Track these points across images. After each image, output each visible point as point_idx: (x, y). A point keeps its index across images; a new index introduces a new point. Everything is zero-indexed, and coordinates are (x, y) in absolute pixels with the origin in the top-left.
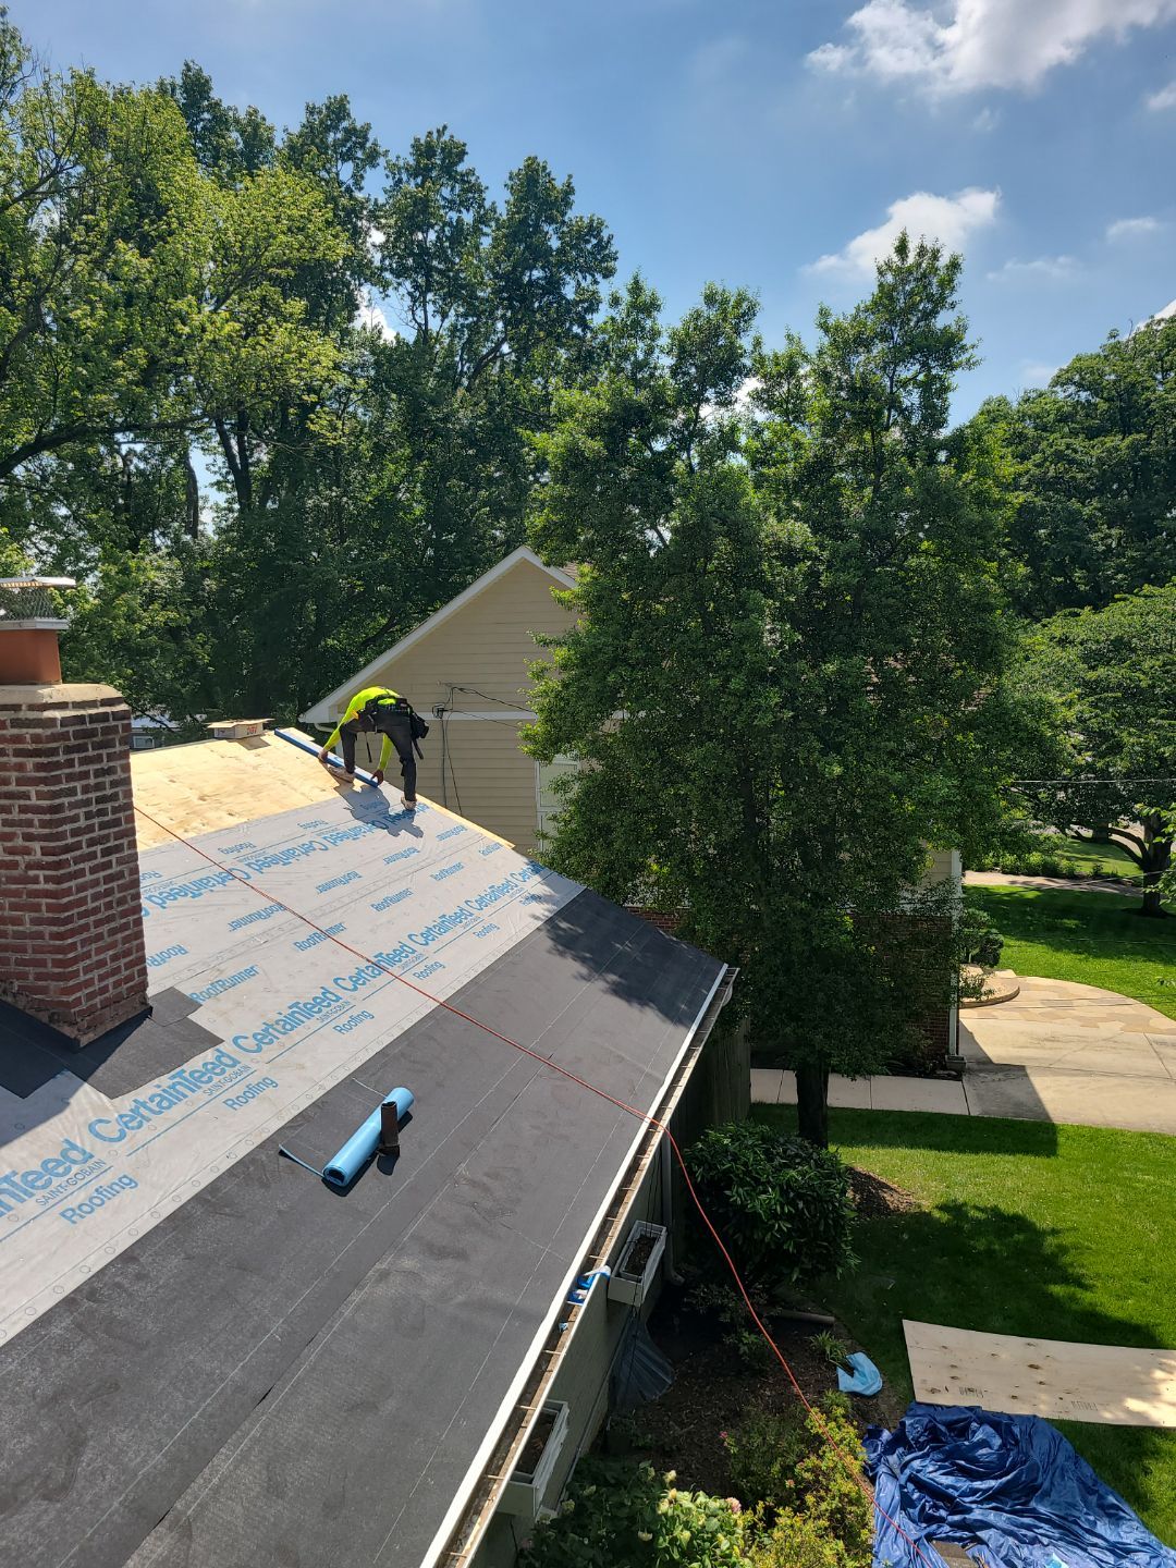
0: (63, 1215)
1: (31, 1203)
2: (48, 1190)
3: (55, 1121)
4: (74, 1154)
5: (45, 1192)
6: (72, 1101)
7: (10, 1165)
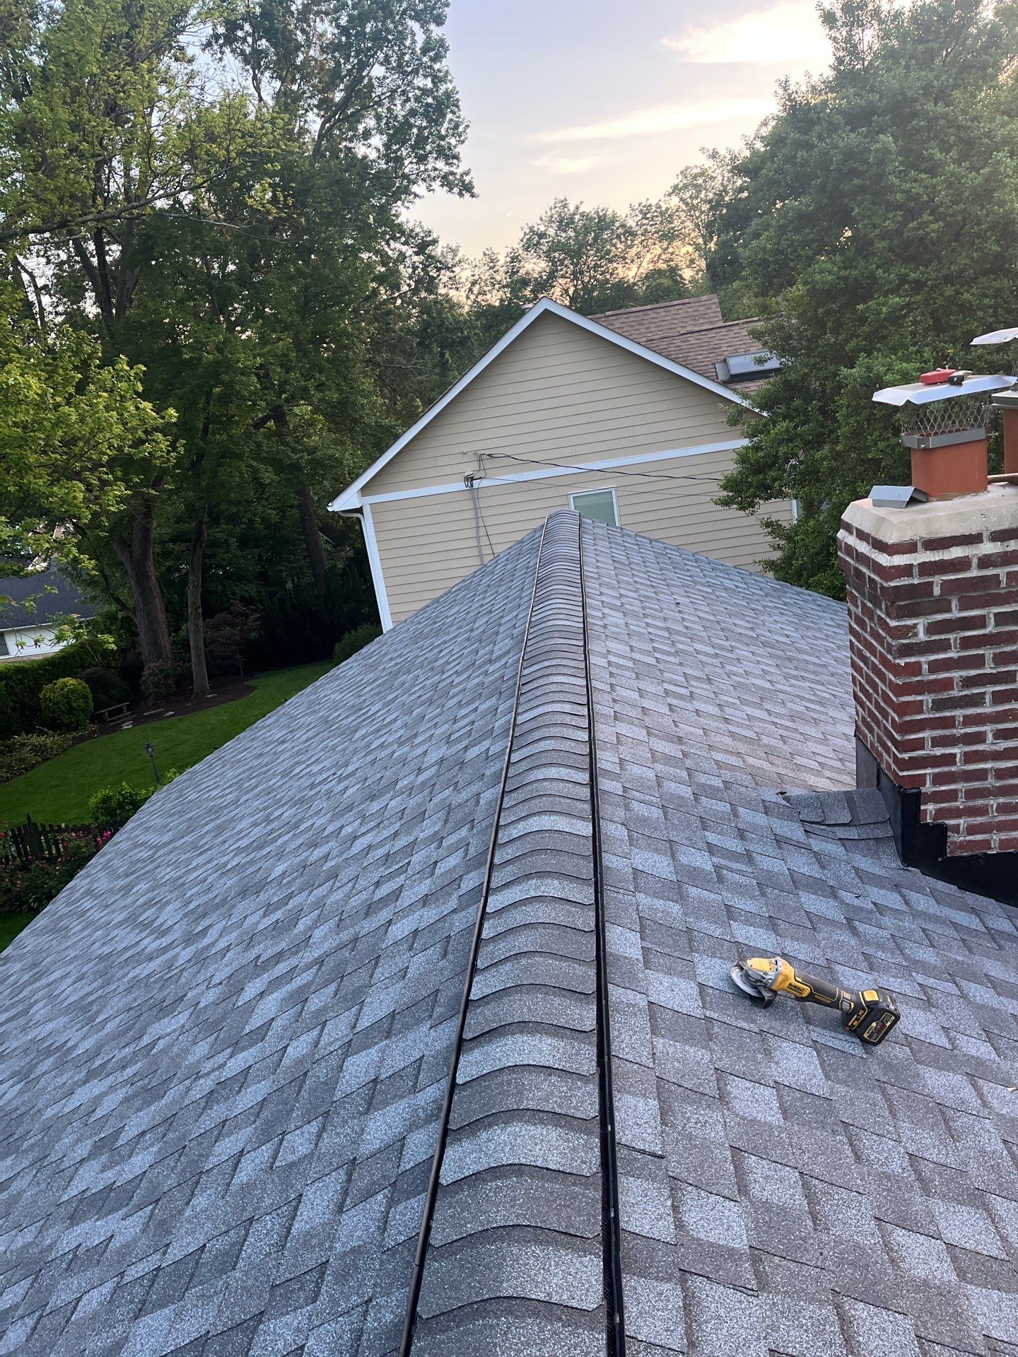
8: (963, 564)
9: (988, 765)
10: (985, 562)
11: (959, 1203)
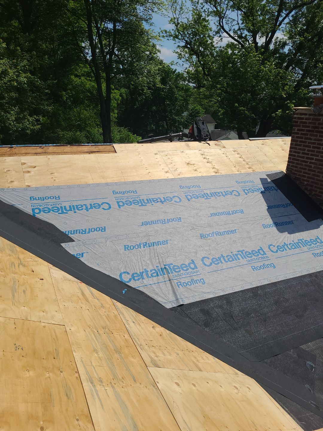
0: (313, 254)
1: (305, 248)
2: (310, 246)
3: (315, 230)
4: (318, 240)
5: (310, 247)
6: (321, 227)
7: (302, 237)
8: (302, 119)
9: (300, 159)
10: (306, 119)
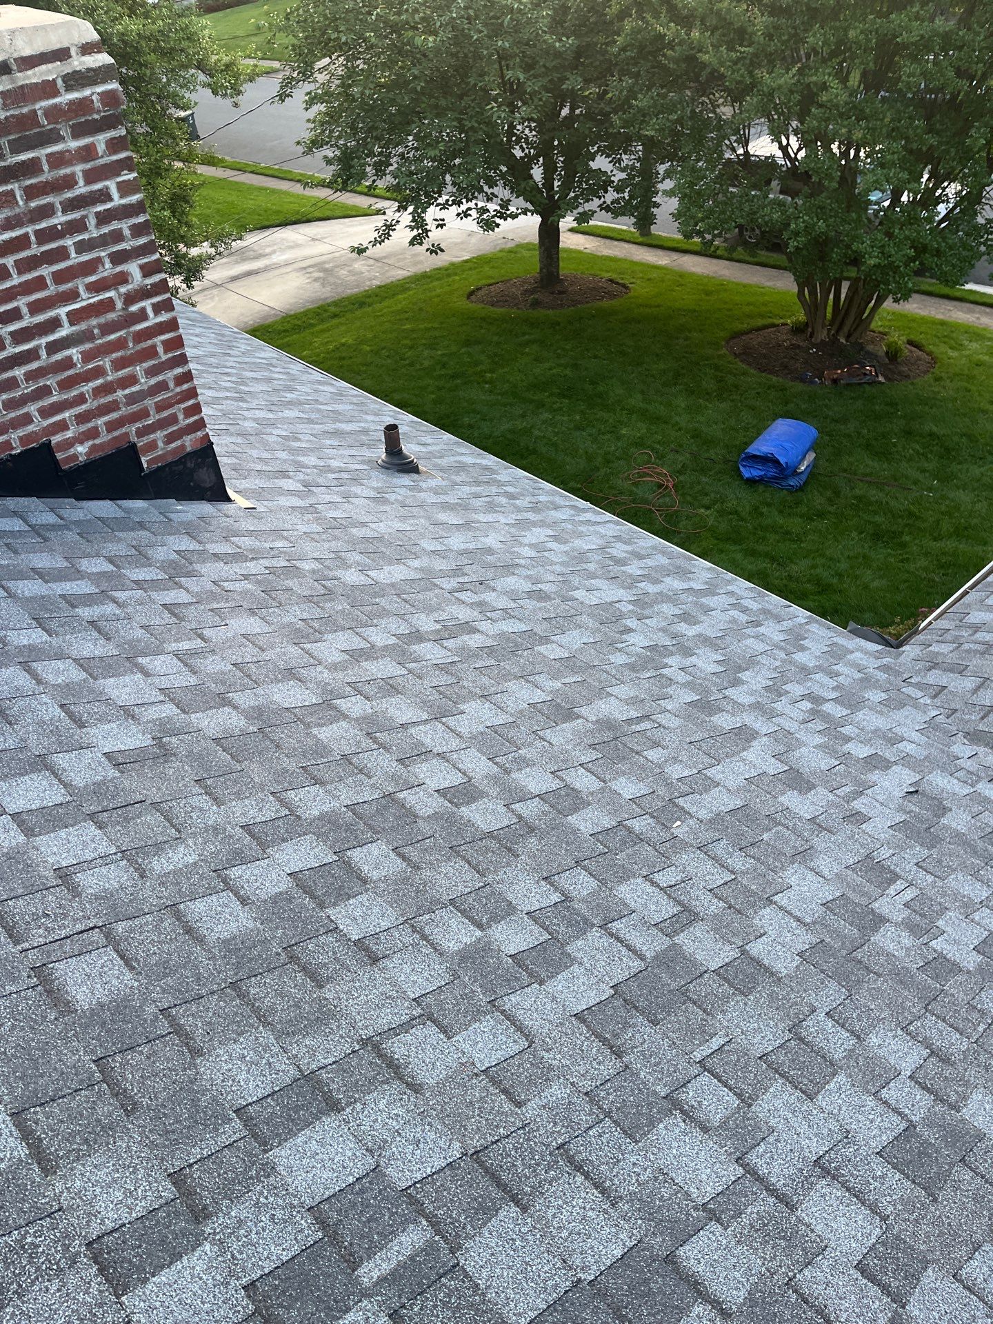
11: (22, 775)
